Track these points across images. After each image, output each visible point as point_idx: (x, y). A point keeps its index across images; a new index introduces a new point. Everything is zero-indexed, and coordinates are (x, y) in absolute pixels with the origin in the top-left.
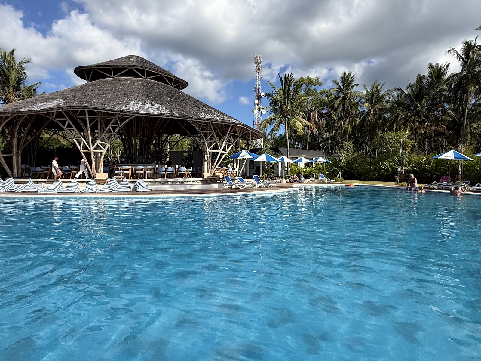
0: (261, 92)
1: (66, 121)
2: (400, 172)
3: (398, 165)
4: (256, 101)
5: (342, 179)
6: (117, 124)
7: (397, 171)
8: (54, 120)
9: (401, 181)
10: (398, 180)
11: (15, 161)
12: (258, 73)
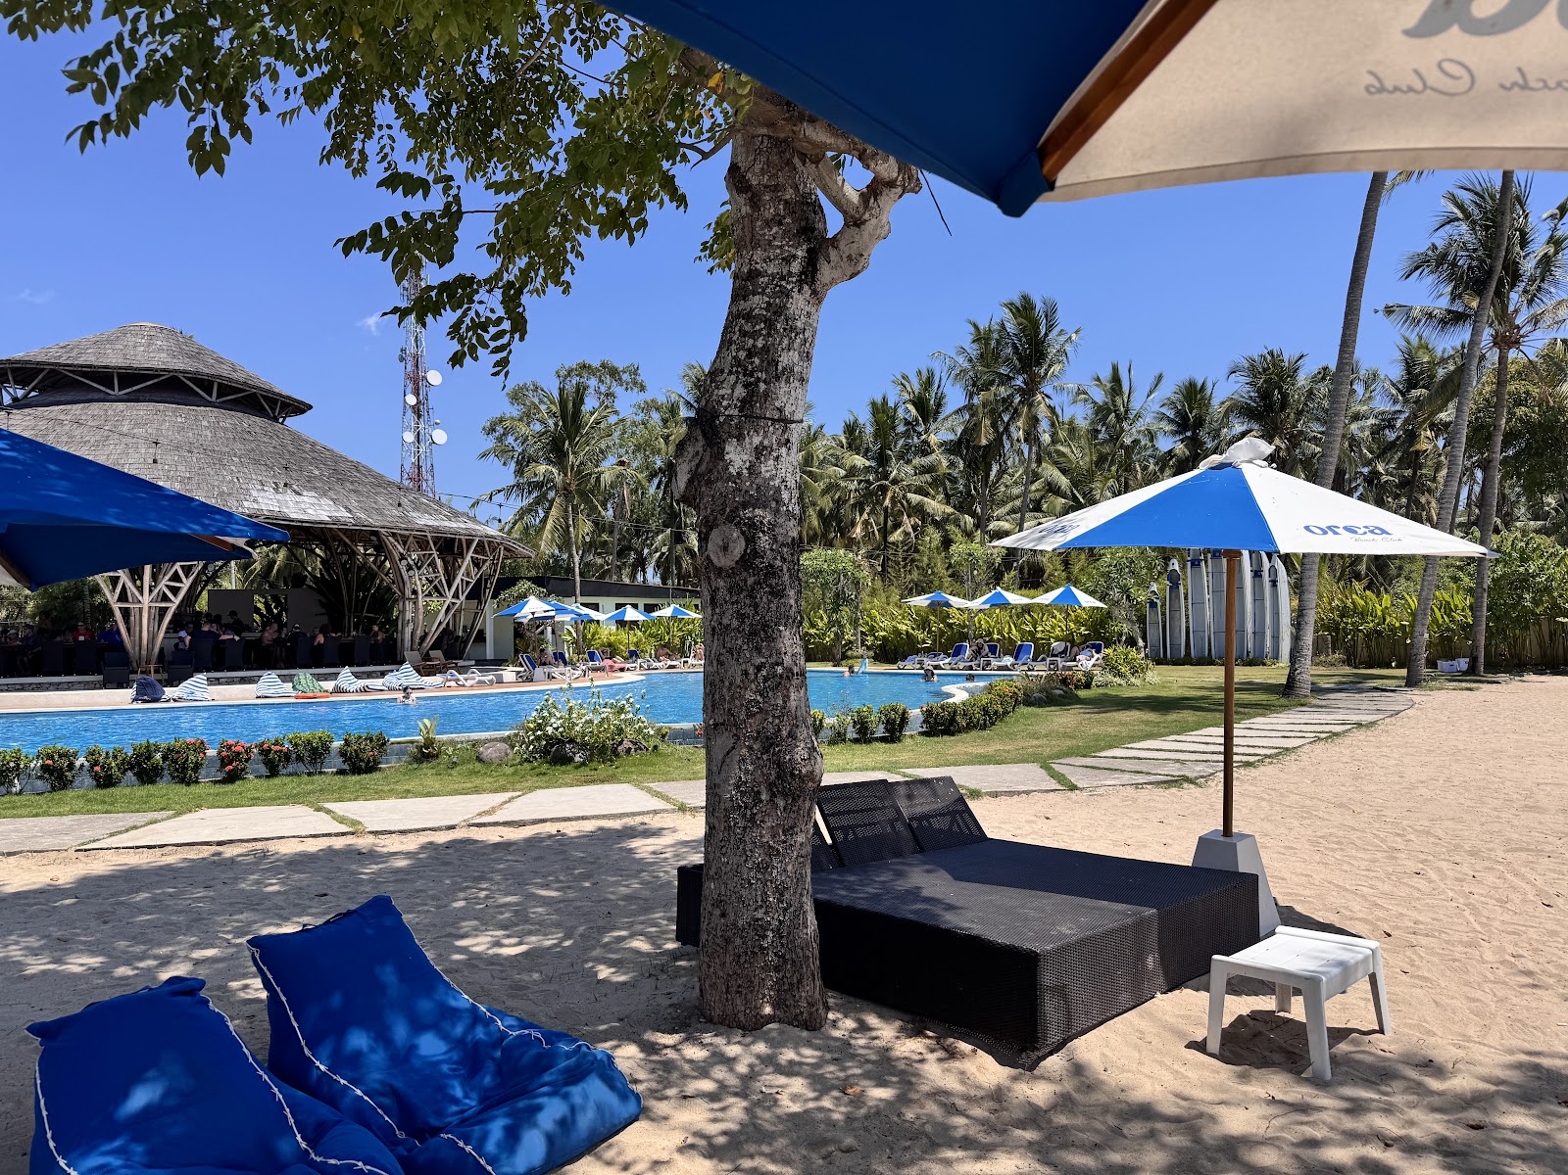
4: (412, 400)
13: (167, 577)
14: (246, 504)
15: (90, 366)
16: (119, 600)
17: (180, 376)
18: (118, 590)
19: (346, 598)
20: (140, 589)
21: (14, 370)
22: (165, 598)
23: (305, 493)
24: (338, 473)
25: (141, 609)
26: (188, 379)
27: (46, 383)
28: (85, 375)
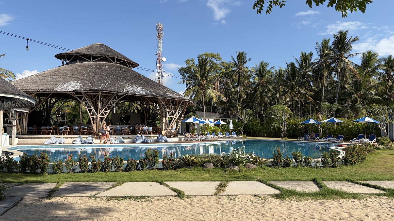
0: (163, 57)
1: (83, 97)
2: (283, 131)
3: (282, 126)
4: (158, 65)
5: (245, 135)
6: (116, 99)
7: (282, 130)
8: (74, 96)
9: (285, 136)
10: (283, 136)
11: (24, 122)
12: (160, 40)
13: (104, 109)
14: (124, 90)
15: (85, 54)
16: (92, 115)
17: (107, 56)
18: (92, 113)
19: (145, 117)
20: (97, 113)
21: (67, 56)
22: (103, 115)
23: (139, 87)
24: (147, 82)
25: (97, 118)
26: (108, 57)
27: (74, 59)
28: (83, 56)
